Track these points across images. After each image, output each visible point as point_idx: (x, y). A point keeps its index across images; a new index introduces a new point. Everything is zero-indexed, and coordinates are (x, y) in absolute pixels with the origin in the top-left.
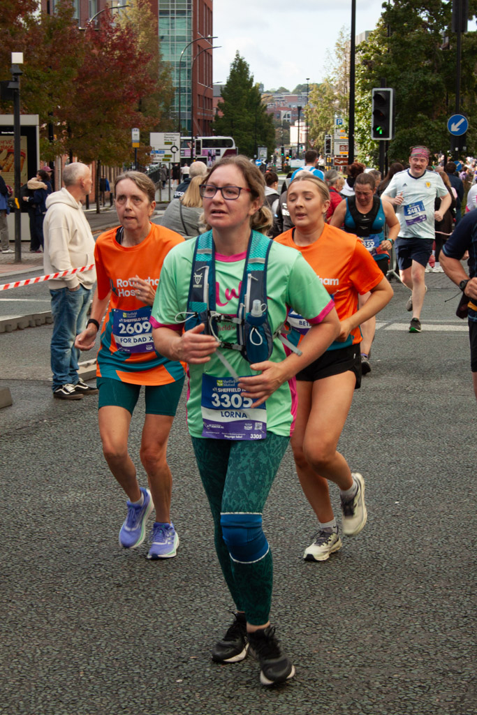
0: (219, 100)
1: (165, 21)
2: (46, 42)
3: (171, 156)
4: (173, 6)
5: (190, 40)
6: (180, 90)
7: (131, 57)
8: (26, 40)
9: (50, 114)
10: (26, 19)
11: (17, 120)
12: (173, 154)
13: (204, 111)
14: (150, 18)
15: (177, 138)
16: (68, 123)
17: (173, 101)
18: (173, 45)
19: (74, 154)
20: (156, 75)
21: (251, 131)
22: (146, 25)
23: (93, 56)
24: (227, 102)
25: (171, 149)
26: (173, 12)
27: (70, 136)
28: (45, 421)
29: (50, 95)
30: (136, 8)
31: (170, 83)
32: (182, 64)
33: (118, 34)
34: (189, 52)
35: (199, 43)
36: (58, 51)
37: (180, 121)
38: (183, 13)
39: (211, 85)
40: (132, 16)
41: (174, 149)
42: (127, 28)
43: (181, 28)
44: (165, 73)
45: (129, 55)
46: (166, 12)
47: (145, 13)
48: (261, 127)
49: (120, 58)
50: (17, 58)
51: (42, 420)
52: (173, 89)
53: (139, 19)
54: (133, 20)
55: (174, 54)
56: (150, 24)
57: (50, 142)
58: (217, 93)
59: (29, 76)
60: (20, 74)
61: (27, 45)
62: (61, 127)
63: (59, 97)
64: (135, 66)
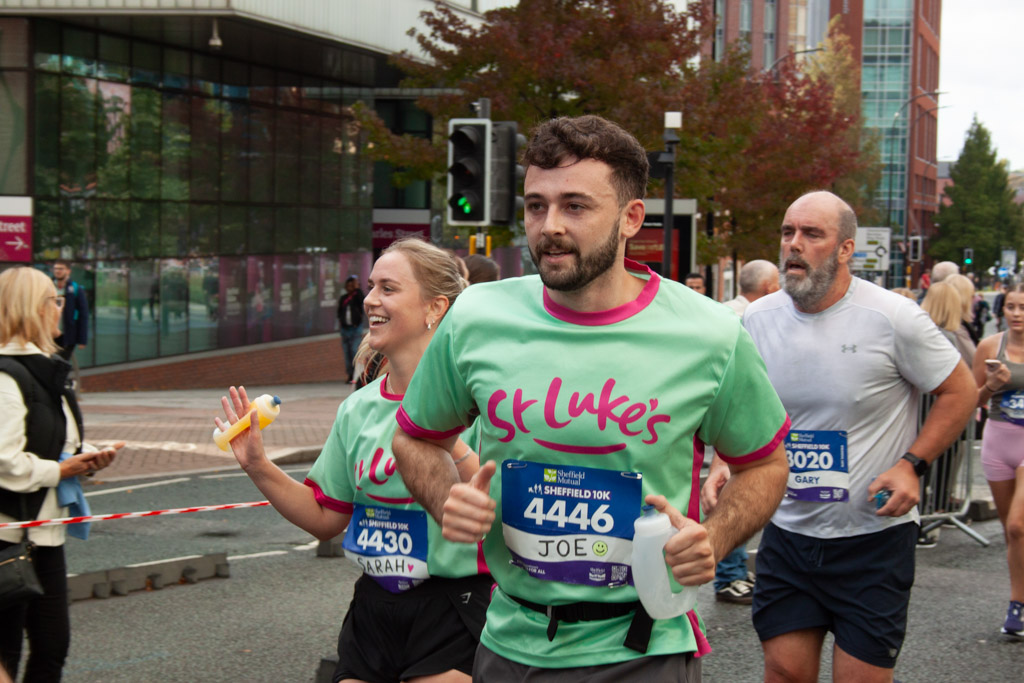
0: (946, 183)
1: (870, 71)
2: (709, 100)
3: (875, 261)
4: (883, 50)
5: (906, 97)
6: (892, 167)
7: (824, 120)
8: (683, 96)
9: (711, 198)
10: (683, 68)
11: (669, 206)
12: (877, 258)
13: (923, 198)
14: (851, 67)
15: (884, 235)
16: (732, 214)
17: (878, 184)
18: (881, 104)
19: (739, 256)
20: (855, 146)
21: (991, 226)
22: (844, 76)
23: (771, 118)
24: (958, 186)
25: (876, 252)
26: (883, 58)
27: (734, 230)
28: (720, 629)
29: (712, 172)
30: (832, 53)
31: (876, 158)
32: (894, 131)
33: (807, 87)
34: (905, 115)
35: (920, 101)
36: (726, 111)
37: (890, 211)
38: (896, 59)
39: (934, 161)
40: (824, 64)
41: (881, 252)
42: (820, 80)
43: (894, 81)
44: (870, 144)
45: (822, 116)
46: (872, 59)
47: (843, 60)
48: (1007, 222)
49: (810, 122)
50: (673, 120)
51: (715, 628)
52: (881, 167)
53: (834, 68)
54: (826, 69)
55: (882, 117)
56: (850, 74)
57: (709, 238)
58: (943, 173)
59: (684, 147)
60: (676, 142)
61: (686, 102)
62: (723, 218)
63: (724, 174)
64: (831, 133)
